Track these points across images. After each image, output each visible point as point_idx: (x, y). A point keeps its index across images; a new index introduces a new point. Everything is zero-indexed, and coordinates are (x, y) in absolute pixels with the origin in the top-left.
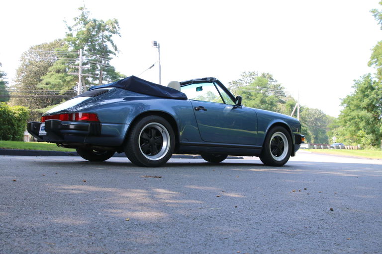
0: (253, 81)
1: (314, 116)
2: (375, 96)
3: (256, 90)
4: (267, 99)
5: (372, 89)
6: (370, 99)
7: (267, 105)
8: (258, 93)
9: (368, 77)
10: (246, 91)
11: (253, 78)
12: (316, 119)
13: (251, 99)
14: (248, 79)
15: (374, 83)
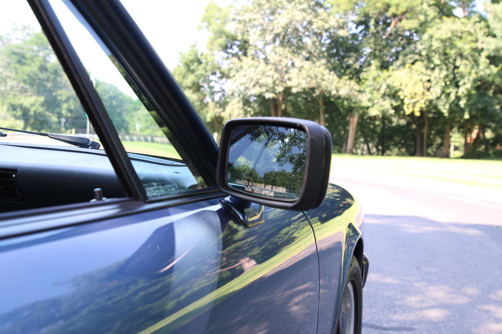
0: (28, 38)
1: (108, 93)
2: (203, 72)
3: (33, 51)
4: (48, 66)
5: (200, 62)
6: (196, 76)
7: (49, 74)
8: (36, 56)
9: (194, 46)
10: (18, 51)
11: (28, 34)
12: (111, 96)
13: (24, 64)
14: (20, 35)
15: (202, 55)
